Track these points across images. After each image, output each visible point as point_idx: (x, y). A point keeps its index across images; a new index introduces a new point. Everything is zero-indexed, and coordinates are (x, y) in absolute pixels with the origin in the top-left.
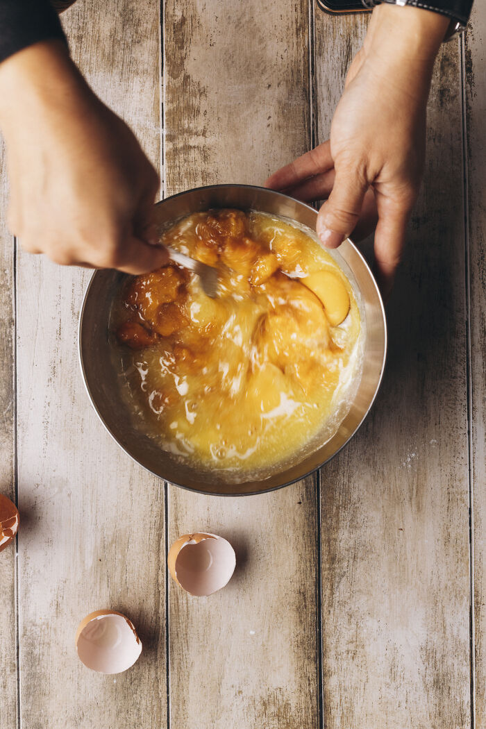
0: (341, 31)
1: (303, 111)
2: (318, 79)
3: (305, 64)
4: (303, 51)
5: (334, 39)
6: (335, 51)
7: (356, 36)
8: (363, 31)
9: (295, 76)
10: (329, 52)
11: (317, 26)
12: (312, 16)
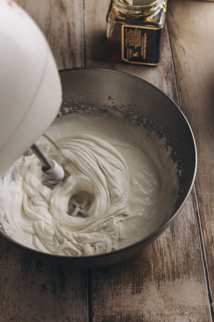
0: (179, 242)
1: (200, 188)
2: (193, 209)
3: (204, 219)
4: (206, 226)
5: (184, 237)
6: (182, 228)
7: (168, 240)
8: (163, 243)
9: (210, 211)
10: (187, 227)
11: (198, 245)
12: (203, 252)
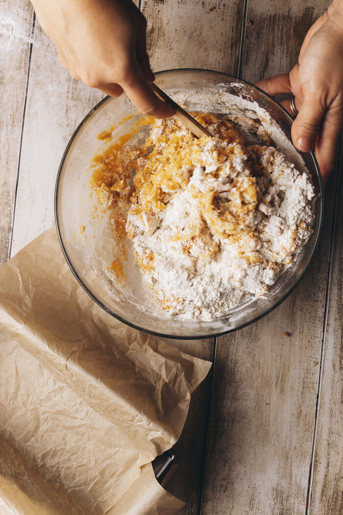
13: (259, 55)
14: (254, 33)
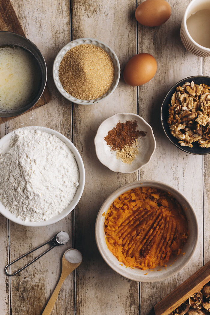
13: (64, 297)
14: (68, 311)
